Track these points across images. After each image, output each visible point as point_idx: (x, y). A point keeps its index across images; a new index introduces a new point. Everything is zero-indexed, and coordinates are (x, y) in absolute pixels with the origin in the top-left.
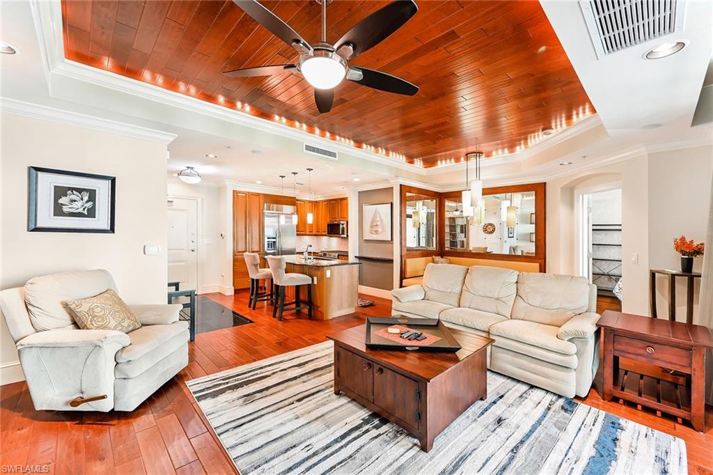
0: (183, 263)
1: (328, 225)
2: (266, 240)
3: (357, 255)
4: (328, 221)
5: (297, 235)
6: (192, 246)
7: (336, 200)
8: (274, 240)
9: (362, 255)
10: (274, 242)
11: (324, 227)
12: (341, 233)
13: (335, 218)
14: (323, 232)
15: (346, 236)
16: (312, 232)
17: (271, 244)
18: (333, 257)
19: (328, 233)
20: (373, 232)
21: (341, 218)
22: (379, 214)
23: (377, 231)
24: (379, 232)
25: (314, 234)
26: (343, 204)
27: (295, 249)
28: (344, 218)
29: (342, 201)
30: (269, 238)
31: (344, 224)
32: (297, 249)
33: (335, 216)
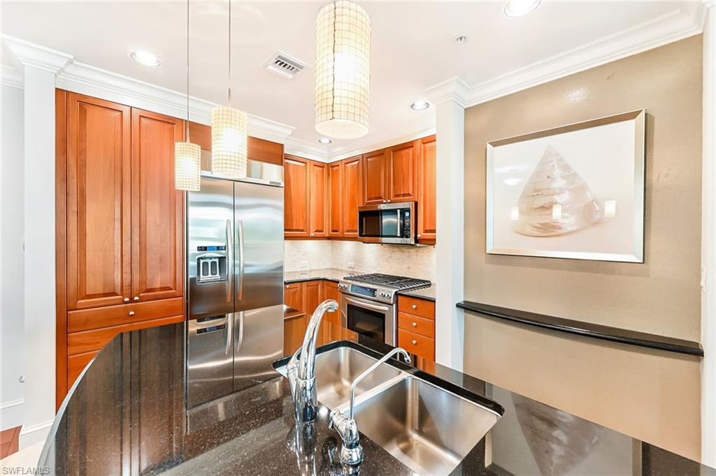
1: (362, 214)
2: (194, 253)
3: (461, 300)
4: (360, 204)
5: (286, 238)
7: (380, 154)
8: (221, 253)
10: (221, 259)
11: (349, 218)
12: (399, 235)
13: (380, 198)
14: (348, 231)
15: (413, 243)
16: (322, 231)
17: (213, 264)
18: (381, 299)
19: (361, 235)
20: (529, 230)
21: (397, 196)
22: (566, 168)
23: (554, 227)
24: (560, 228)
25: (327, 235)
26: (404, 159)
27: (281, 268)
28: (404, 195)
29: (397, 153)
30: (205, 249)
31: (408, 210)
32: (285, 270)
33: (380, 193)
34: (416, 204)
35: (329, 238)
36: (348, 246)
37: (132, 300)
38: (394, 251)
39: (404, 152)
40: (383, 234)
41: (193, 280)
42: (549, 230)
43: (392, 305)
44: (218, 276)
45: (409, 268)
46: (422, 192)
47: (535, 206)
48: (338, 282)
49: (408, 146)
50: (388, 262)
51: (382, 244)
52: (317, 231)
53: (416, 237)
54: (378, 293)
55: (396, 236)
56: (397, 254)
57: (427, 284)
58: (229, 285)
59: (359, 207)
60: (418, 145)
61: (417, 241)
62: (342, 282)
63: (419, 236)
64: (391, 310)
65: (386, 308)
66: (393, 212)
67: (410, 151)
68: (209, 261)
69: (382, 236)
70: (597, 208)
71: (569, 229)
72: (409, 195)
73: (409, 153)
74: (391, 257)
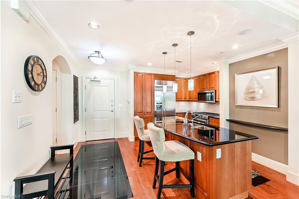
0: (107, 119)
1: (199, 94)
2: (156, 104)
3: (228, 118)
4: (198, 91)
5: (176, 101)
6: (112, 108)
7: (205, 75)
8: (161, 104)
9: (232, 119)
10: (161, 106)
11: (195, 95)
12: (210, 100)
13: (205, 89)
14: (194, 99)
15: (214, 102)
16: (186, 99)
17: (159, 107)
18: (204, 118)
19: (198, 100)
20: (248, 99)
21: (210, 88)
22: (258, 81)
23: (255, 98)
24: (256, 98)
25: (188, 100)
26: (212, 77)
27: (175, 110)
28: (212, 88)
29: (210, 75)
30: (158, 103)
31: (213, 92)
32: (176, 110)
33: (204, 87)
34: (216, 91)
35: (188, 101)
36: (195, 103)
37: (145, 114)
38: (210, 105)
39: (212, 75)
40: (207, 100)
41: (155, 111)
42: (253, 99)
43: (207, 120)
44: (160, 110)
45: (215, 110)
46: (218, 87)
47: (249, 92)
48: (191, 114)
49: (213, 73)
50: (208, 108)
51: (206, 103)
52: (184, 99)
53: (216, 101)
54: (203, 117)
55: (209, 100)
56: (211, 106)
57: (218, 115)
58: (162, 112)
59: (198, 92)
60: (216, 73)
61: (216, 102)
62: (192, 114)
63: (216, 100)
64: (207, 121)
65: (206, 121)
66: (209, 93)
67: (214, 75)
68: (158, 106)
69: (206, 100)
70: (266, 93)
71: (259, 98)
72: (213, 88)
73: (213, 76)
74: (209, 107)
